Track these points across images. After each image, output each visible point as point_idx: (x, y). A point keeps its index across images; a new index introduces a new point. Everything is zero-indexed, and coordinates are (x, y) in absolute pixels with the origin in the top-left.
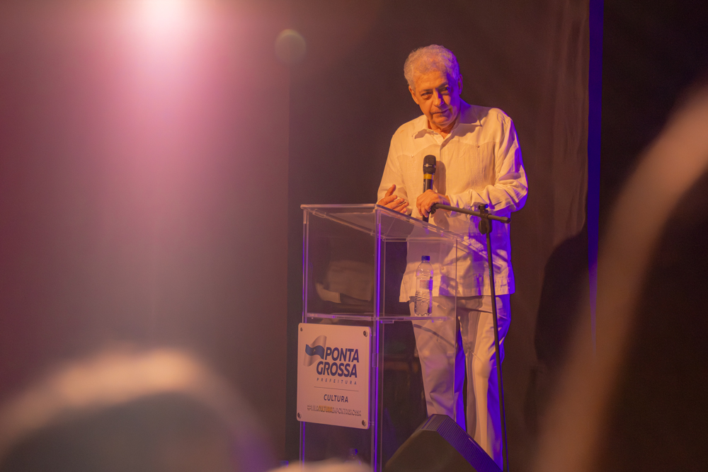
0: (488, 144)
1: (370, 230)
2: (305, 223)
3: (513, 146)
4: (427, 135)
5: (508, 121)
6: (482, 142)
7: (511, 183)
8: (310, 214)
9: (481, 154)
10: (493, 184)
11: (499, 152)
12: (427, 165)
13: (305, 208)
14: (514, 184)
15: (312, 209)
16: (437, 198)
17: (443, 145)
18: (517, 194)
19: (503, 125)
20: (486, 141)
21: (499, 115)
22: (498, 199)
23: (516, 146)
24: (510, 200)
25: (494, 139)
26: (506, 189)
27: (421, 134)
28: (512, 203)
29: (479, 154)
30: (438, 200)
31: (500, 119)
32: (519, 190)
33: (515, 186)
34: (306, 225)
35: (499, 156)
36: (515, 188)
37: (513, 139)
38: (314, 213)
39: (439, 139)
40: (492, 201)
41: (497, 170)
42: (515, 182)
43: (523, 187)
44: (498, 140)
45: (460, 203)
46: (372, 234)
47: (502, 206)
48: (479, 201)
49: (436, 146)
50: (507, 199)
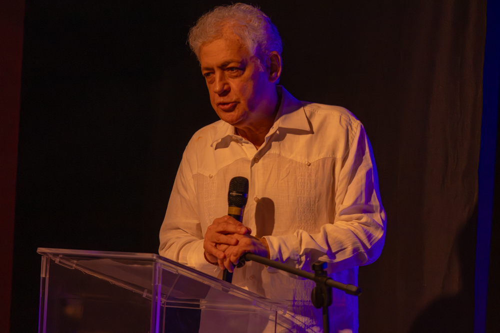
0: (324, 160)
1: (143, 289)
2: (43, 275)
3: (364, 164)
4: (233, 143)
5: (356, 126)
6: (315, 158)
7: (358, 219)
8: (52, 263)
9: (313, 175)
10: (332, 222)
11: (341, 174)
12: (234, 194)
13: (45, 253)
14: (364, 220)
15: (56, 255)
16: (250, 245)
17: (256, 160)
18: (369, 237)
19: (347, 131)
20: (322, 156)
21: (343, 117)
22: (340, 243)
23: (368, 165)
24: (359, 245)
25: (334, 152)
26: (353, 229)
27: (224, 143)
28: (362, 250)
29: (310, 175)
30: (251, 248)
31: (344, 123)
32: (371, 230)
33: (365, 224)
34: (44, 279)
35: (341, 178)
36: (365, 227)
37: (363, 153)
38: (57, 260)
39: (249, 150)
40: (332, 247)
41: (337, 201)
42: (365, 218)
43: (377, 226)
44: (339, 155)
45: (284, 249)
46: (145, 295)
47: (348, 254)
48: (312, 246)
49: (244, 160)
50: (354, 243)
